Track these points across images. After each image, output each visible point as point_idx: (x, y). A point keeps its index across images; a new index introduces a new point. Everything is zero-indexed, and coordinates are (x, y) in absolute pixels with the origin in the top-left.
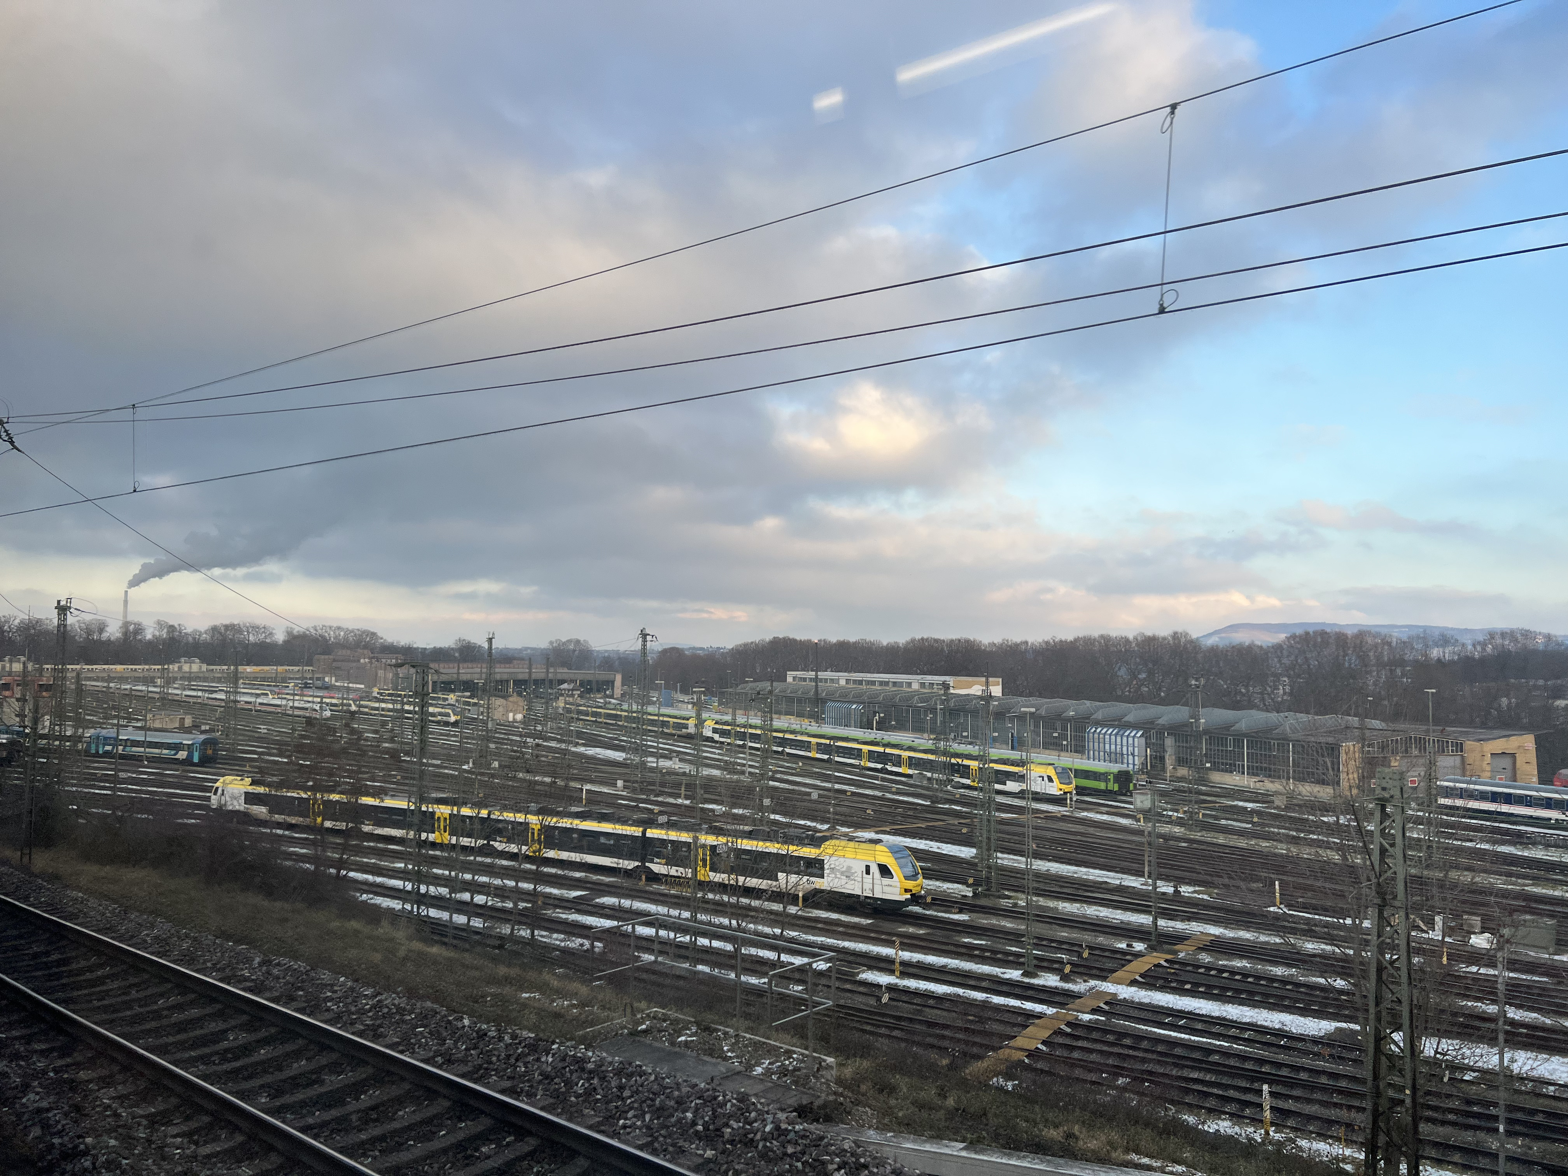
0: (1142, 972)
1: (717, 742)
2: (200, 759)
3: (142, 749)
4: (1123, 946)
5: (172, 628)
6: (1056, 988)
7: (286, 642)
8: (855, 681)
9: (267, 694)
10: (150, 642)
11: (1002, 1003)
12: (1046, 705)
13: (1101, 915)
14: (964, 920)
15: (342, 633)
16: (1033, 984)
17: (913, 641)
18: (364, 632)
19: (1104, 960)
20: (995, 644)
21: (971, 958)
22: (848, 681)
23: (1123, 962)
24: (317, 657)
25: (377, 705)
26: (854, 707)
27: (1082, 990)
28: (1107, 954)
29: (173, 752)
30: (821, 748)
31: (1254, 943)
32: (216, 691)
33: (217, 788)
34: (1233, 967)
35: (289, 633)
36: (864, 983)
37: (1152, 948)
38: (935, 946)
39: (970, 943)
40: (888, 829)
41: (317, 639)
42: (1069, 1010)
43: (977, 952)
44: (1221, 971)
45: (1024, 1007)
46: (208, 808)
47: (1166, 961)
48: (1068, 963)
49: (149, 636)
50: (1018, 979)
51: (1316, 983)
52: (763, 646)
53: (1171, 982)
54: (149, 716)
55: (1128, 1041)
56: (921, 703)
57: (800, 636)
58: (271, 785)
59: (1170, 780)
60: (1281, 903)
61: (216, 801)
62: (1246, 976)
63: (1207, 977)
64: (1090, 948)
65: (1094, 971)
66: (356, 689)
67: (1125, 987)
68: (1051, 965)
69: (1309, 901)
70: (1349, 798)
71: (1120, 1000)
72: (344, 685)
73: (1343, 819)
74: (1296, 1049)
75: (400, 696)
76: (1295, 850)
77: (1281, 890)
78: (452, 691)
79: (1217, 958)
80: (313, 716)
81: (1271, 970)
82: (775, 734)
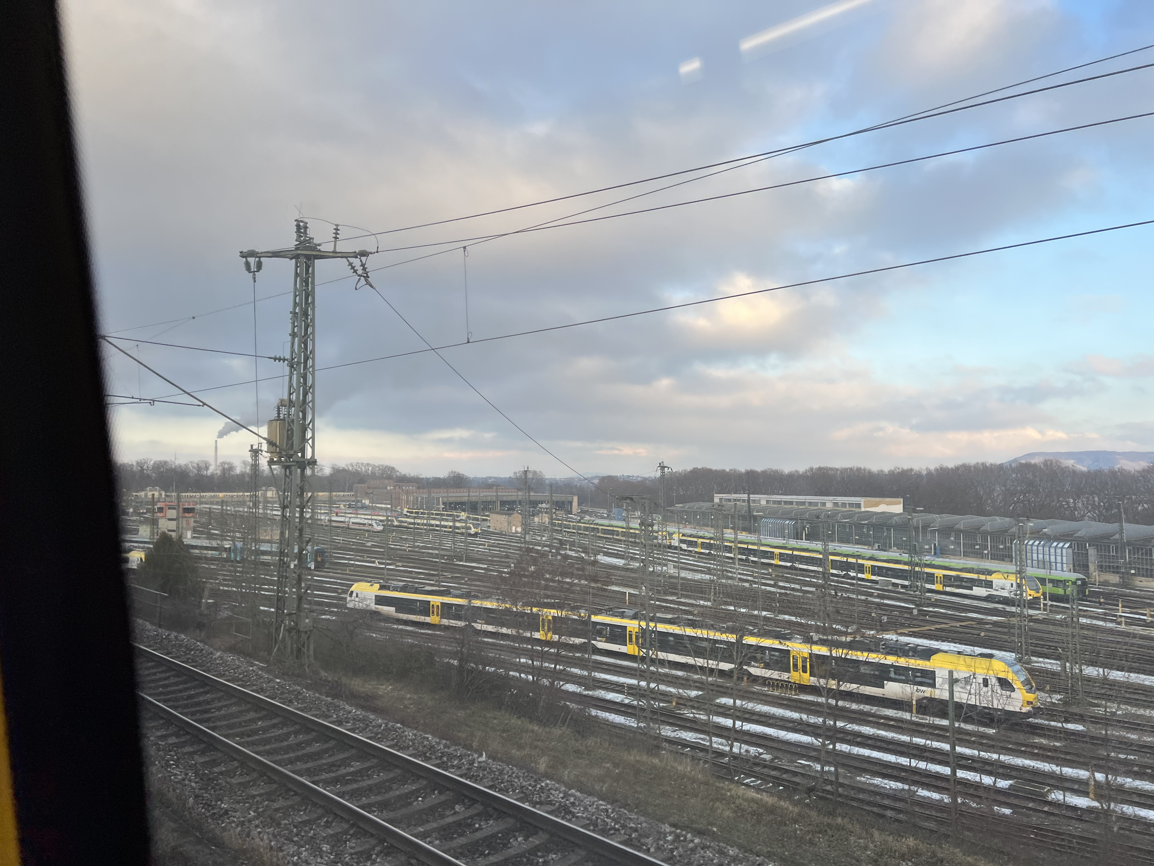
1: (685, 550)
7: (331, 475)
8: (774, 502)
9: (329, 513)
15: (370, 468)
17: (811, 469)
18: (386, 467)
22: (768, 502)
24: (355, 485)
25: (414, 521)
26: (787, 522)
33: (352, 592)
35: (334, 469)
36: (1062, 805)
40: (906, 632)
41: (354, 473)
46: (346, 607)
49: (239, 472)
56: (844, 519)
58: (395, 589)
59: (1099, 585)
61: (352, 602)
66: (389, 509)
72: (379, 505)
75: (425, 514)
78: (460, 510)
80: (372, 529)
82: (739, 545)
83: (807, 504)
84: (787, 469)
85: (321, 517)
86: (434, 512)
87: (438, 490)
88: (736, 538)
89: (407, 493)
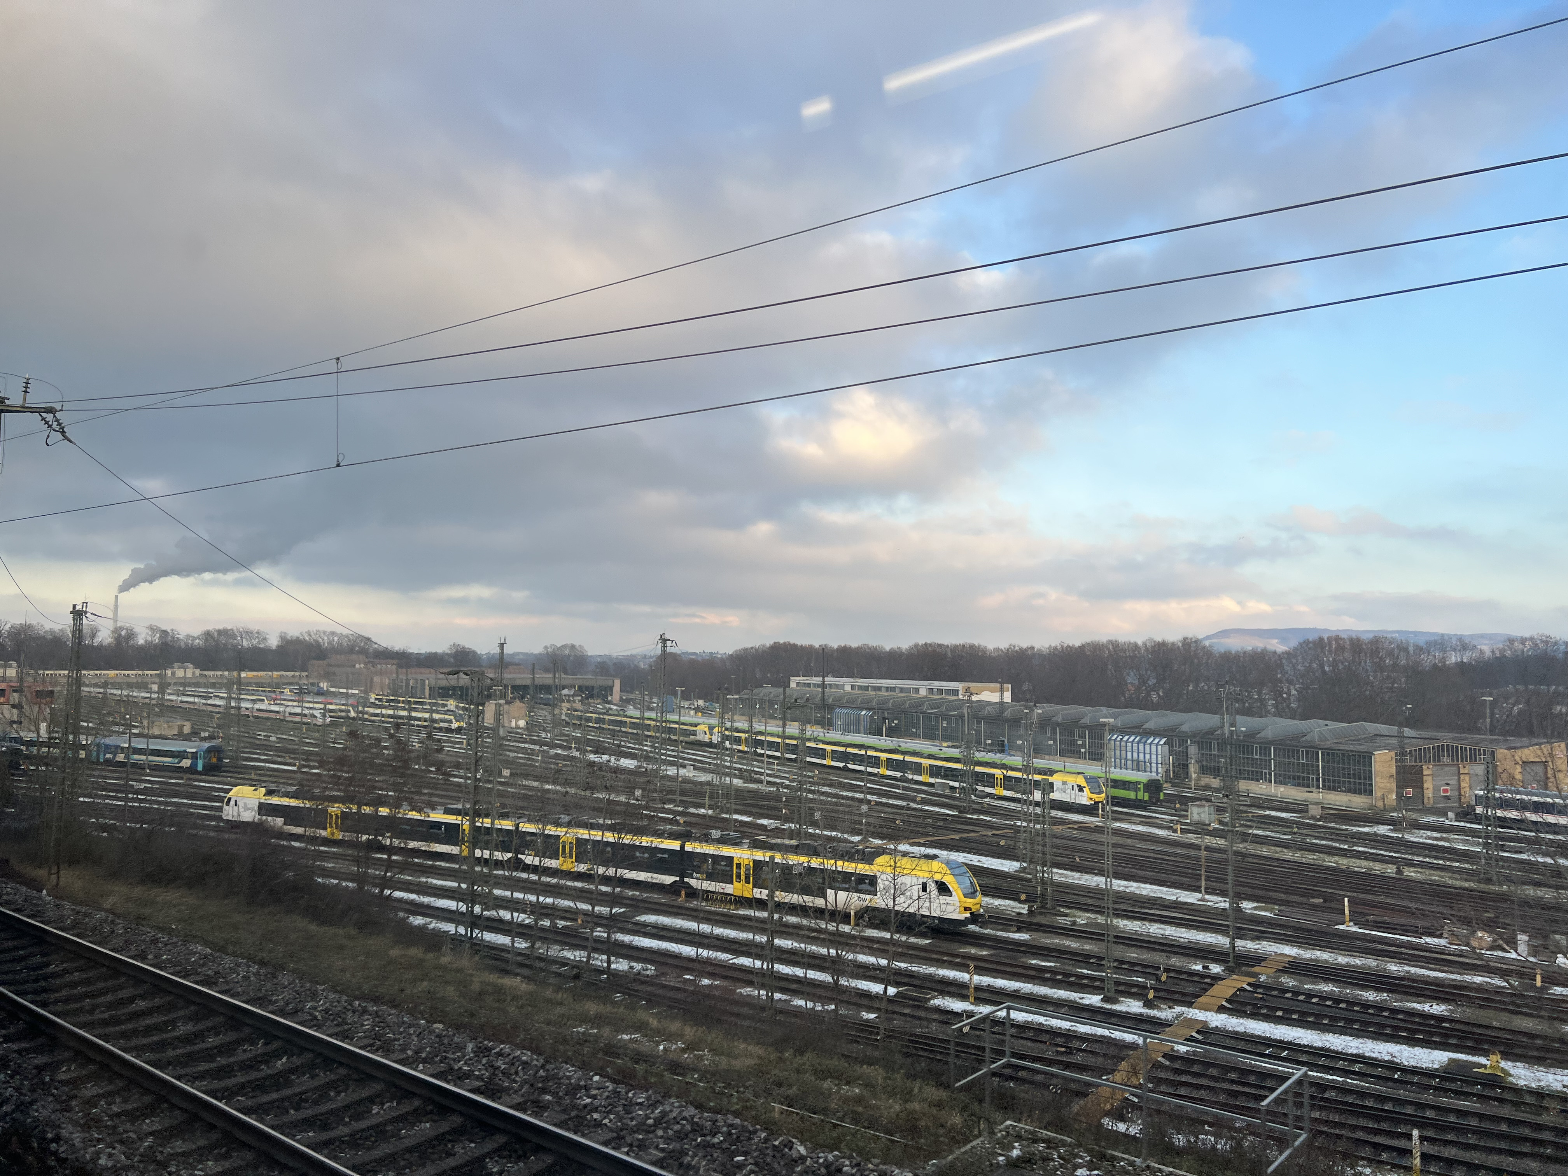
0: (1228, 997)
1: (729, 749)
2: (204, 767)
3: (144, 757)
4: (1199, 967)
5: (164, 633)
6: (1141, 1015)
7: (279, 648)
8: (861, 687)
9: (263, 700)
10: (141, 648)
11: (1089, 1032)
12: (1062, 712)
13: (1167, 933)
14: (1025, 940)
15: (336, 639)
16: (1115, 1011)
17: (916, 645)
18: (359, 637)
19: (1183, 983)
20: (1002, 650)
21: (1043, 982)
22: (853, 687)
23: (1203, 986)
24: (311, 662)
25: (378, 711)
26: (863, 713)
27: (1170, 1018)
28: (1182, 976)
29: (176, 761)
30: (835, 756)
31: (1333, 964)
32: (211, 697)
33: (230, 799)
34: (1321, 991)
35: (283, 638)
36: (938, 1010)
37: (1230, 970)
38: (1003, 968)
39: (1038, 965)
40: (922, 841)
41: (311, 644)
42: (1161, 1040)
43: (1048, 975)
44: (1310, 995)
45: (1113, 1036)
46: (220, 819)
47: (1249, 984)
48: (1152, 988)
49: (141, 642)
50: (1099, 1005)
51: (1414, 1009)
52: (764, 651)
53: (1261, 1008)
54: (145, 723)
55: (1233, 1076)
56: (932, 709)
57: (802, 641)
58: (285, 795)
59: (1195, 789)
60: (1351, 920)
61: (229, 813)
62: (1338, 1001)
63: (1297, 1003)
64: (1167, 970)
65: (1177, 996)
66: (353, 695)
67: (1214, 1014)
68: (1134, 990)
69: (1379, 919)
70: (1382, 808)
71: (1212, 1029)
72: (341, 690)
73: (1383, 830)
74: (1412, 1084)
75: (399, 702)
76: (1344, 862)
77: (1349, 906)
78: (450, 697)
79: (1301, 982)
80: (314, 722)
81: (1361, 995)
82: (788, 741)
83: (898, 690)
84: (888, 645)
85: (244, 705)
86: (412, 700)
87: (428, 670)
88: (784, 732)
89: (381, 673)
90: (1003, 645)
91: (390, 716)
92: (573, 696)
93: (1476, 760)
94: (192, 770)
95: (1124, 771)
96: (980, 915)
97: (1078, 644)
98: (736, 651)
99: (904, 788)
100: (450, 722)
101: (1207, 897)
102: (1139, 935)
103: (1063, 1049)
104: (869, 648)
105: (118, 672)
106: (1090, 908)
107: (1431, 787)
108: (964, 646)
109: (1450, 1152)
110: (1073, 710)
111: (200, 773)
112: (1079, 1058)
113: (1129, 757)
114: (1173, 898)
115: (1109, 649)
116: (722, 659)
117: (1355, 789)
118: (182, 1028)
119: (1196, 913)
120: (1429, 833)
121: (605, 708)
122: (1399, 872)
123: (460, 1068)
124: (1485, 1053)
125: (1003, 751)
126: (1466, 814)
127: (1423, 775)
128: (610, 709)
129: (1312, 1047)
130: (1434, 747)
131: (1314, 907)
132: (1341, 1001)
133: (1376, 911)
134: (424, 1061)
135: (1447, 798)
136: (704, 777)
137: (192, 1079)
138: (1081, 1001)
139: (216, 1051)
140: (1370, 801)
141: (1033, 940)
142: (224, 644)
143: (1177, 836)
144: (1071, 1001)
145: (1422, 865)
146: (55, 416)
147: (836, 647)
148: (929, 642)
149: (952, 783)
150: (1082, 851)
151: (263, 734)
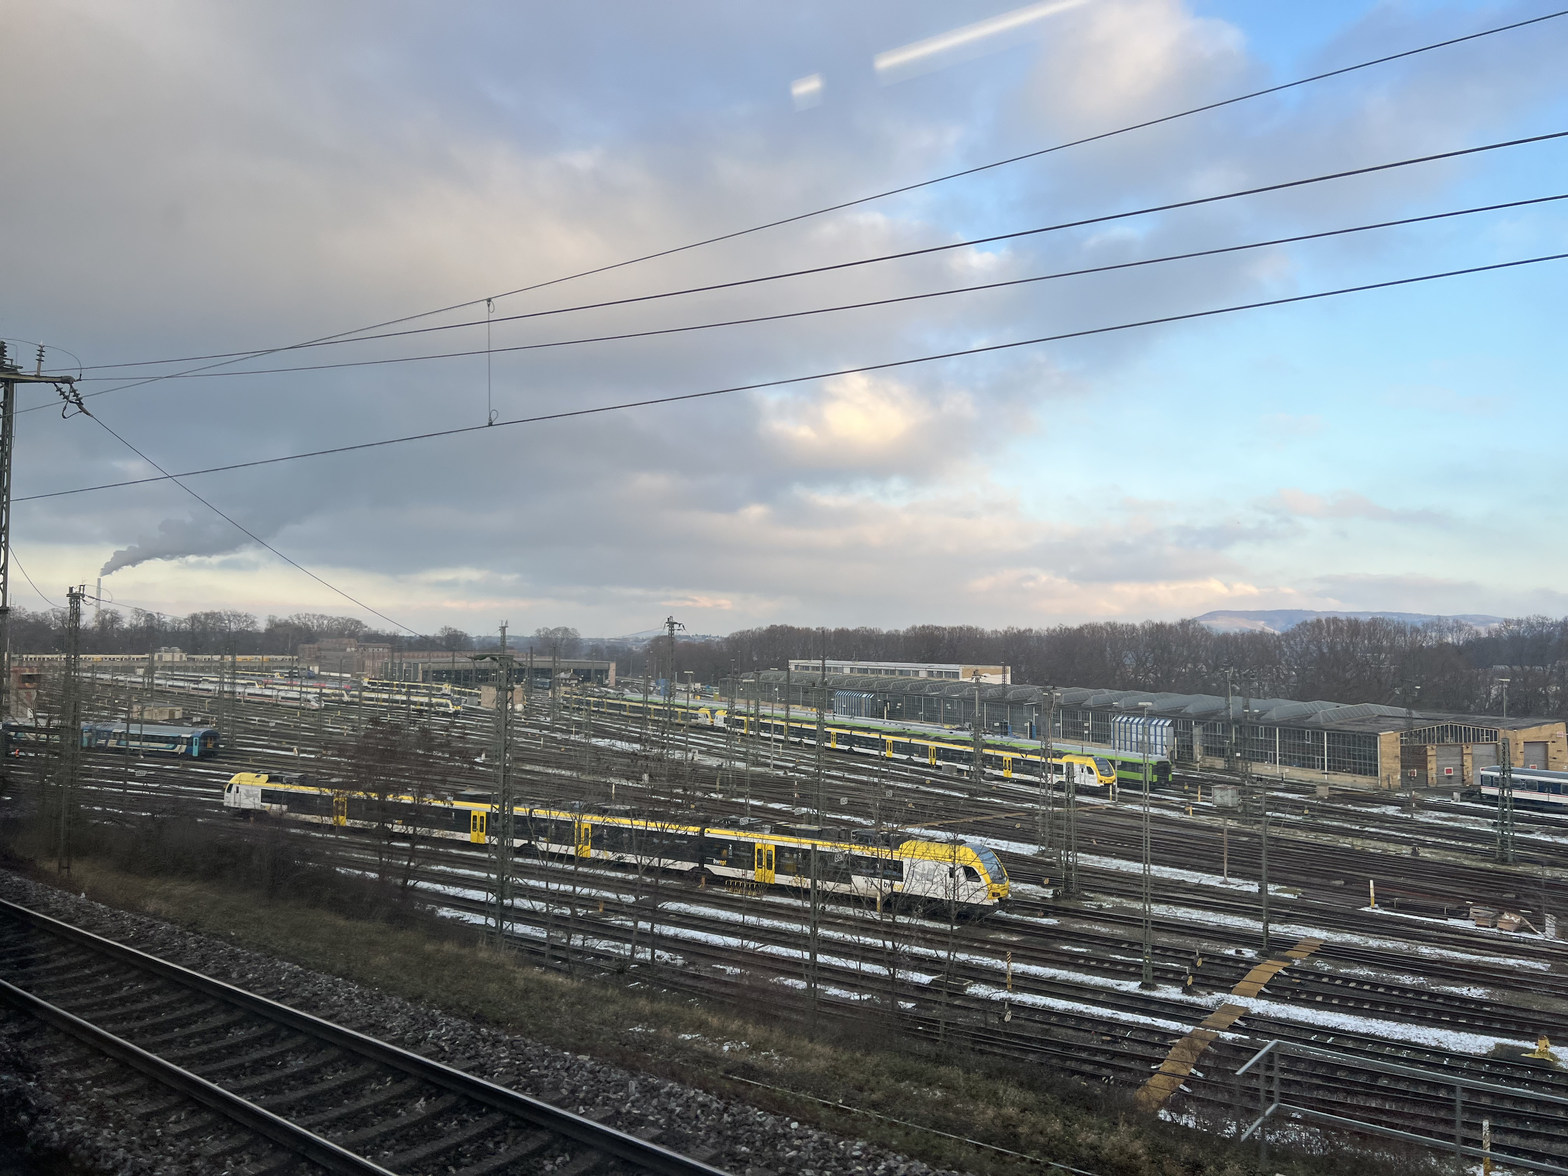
0: (1266, 982)
1: (726, 732)
2: (199, 753)
3: (138, 743)
4: (1232, 952)
5: (150, 616)
6: (1181, 1001)
7: (269, 632)
8: (860, 670)
9: (254, 684)
10: (126, 631)
11: (1132, 1020)
12: (1064, 694)
13: (1195, 917)
14: (1054, 926)
15: (326, 622)
16: (1153, 997)
17: (914, 628)
18: (349, 620)
19: (1223, 969)
20: (1000, 633)
21: (1078, 968)
22: (852, 669)
23: (1240, 971)
24: (301, 646)
25: (373, 695)
26: (864, 696)
27: (1210, 1004)
28: (1217, 961)
29: (171, 746)
30: (841, 738)
31: (1364, 947)
32: (201, 682)
33: (231, 785)
34: (1357, 975)
35: (271, 621)
36: (975, 998)
37: (1264, 955)
38: (1035, 954)
39: (1071, 951)
40: (936, 825)
41: (301, 628)
42: (1206, 1027)
43: (1081, 961)
44: (1347, 980)
45: (1156, 1024)
46: (221, 806)
47: (1284, 969)
48: (1191, 974)
49: (126, 626)
50: (1137, 991)
51: (1452, 993)
52: (760, 634)
53: (1301, 993)
54: (135, 708)
56: (933, 692)
57: (799, 624)
58: (290, 782)
59: (1201, 770)
60: (1375, 903)
61: (230, 800)
62: (1375, 986)
63: (1334, 988)
64: (1202, 955)
65: (1213, 982)
66: (346, 679)
67: (1255, 1000)
68: (1171, 976)
69: (1405, 901)
70: (1387, 788)
71: (1254, 1015)
72: (332, 674)
73: (1391, 810)
74: (1462, 1069)
75: (392, 685)
76: (1358, 843)
77: (1375, 889)
78: (444, 680)
79: (1336, 966)
80: (308, 706)
81: (1398, 979)
82: (792, 724)
83: (897, 673)
84: (884, 628)
85: (239, 689)
86: (406, 683)
87: (421, 654)
88: (787, 715)
89: (373, 657)
90: (1002, 628)
91: (384, 700)
92: (570, 680)
93: (1479, 740)
94: (187, 755)
95: (1128, 752)
96: (1008, 901)
97: (1075, 625)
98: (733, 634)
99: (912, 771)
100: (447, 706)
101: (1229, 880)
102: (1166, 919)
103: (1109, 1038)
104: (867, 631)
105: (103, 656)
106: (1114, 891)
107: (1434, 766)
108: (961, 628)
109: (1512, 1141)
110: (1077, 692)
111: (195, 759)
112: (1125, 1047)
113: (1134, 739)
114: (1196, 881)
115: (1107, 631)
116: (718, 643)
117: (1360, 769)
118: (294, 1063)
119: (1223, 897)
120: (1437, 814)
121: (601, 692)
122: (1415, 852)
123: (629, 1112)
124: (1533, 1037)
125: (1006, 734)
126: (1471, 794)
127: (1427, 756)
128: (609, 693)
129: (1357, 1033)
130: (1438, 728)
131: (1337, 889)
132: (1379, 986)
133: (1398, 893)
134: (584, 1102)
135: (1449, 777)
136: (713, 762)
137: (324, 1128)
138: (1118, 988)
139: (340, 1092)
140: (1375, 782)
141: (1062, 925)
142: (211, 628)
143: (1189, 818)
144: (1108, 988)
145: (1435, 846)
146: (71, 387)
147: (833, 630)
148: (926, 625)
149: (959, 766)
150: (1099, 834)
151: (257, 719)
